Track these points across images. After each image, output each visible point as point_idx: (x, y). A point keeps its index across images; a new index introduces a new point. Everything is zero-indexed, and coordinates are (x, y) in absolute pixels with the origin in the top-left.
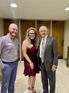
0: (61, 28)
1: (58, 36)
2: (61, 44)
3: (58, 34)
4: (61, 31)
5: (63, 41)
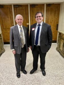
0: (56, 11)
1: (53, 20)
3: (53, 18)
4: (56, 14)
5: (57, 25)
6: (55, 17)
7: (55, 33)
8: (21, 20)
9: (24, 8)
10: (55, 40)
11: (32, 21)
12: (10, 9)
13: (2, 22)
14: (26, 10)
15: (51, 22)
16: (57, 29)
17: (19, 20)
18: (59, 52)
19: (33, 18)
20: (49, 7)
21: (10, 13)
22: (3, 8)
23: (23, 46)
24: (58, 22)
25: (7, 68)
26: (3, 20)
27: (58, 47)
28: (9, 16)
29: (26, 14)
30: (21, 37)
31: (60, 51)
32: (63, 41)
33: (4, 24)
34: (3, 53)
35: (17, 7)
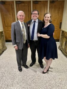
0: (60, 8)
1: (56, 18)
2: (59, 27)
3: (56, 16)
4: (60, 12)
5: (61, 23)
6: (59, 15)
7: (58, 32)
8: (23, 16)
9: (26, 4)
10: (58, 39)
12: (12, 5)
13: (4, 19)
14: (28, 6)
15: (54, 20)
16: (60, 28)
17: (20, 16)
18: (61, 51)
20: (52, 4)
21: (12, 9)
22: (5, 4)
23: (25, 42)
24: (61, 20)
25: (9, 65)
26: (5, 17)
27: (60, 46)
28: (11, 13)
30: (23, 33)
31: (62, 49)
32: (65, 39)
33: (5, 21)
34: (5, 50)
35: (20, 4)
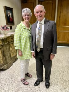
11: (59, 18)
12: (34, 4)
19: (60, 14)
29: (52, 9)
